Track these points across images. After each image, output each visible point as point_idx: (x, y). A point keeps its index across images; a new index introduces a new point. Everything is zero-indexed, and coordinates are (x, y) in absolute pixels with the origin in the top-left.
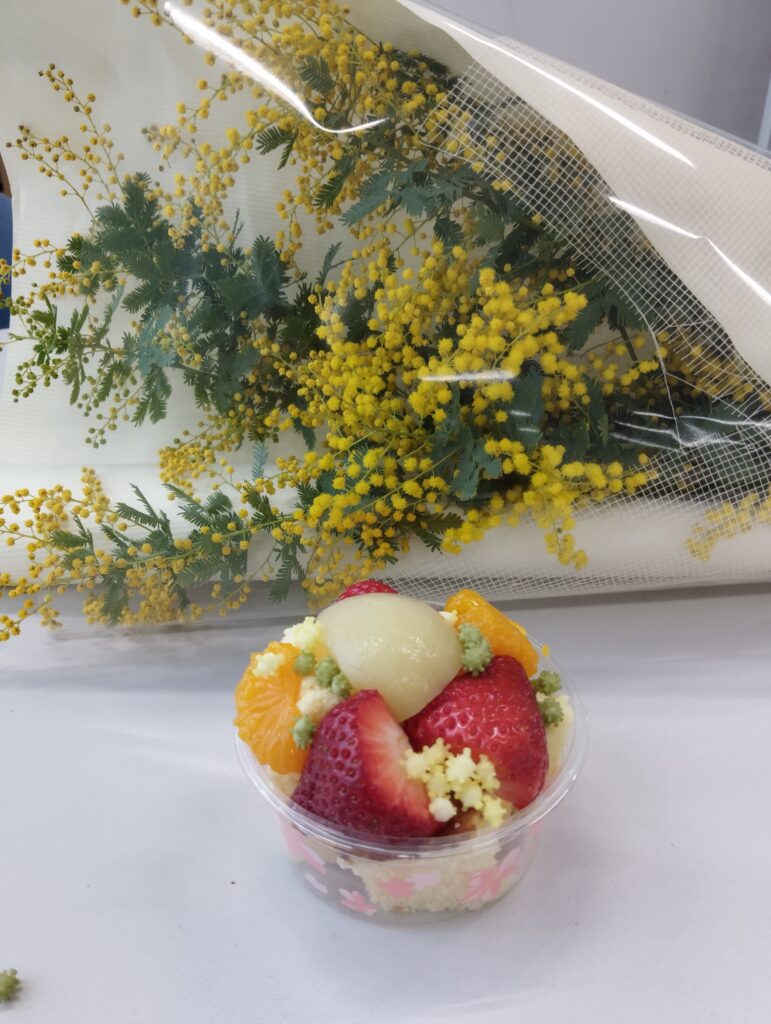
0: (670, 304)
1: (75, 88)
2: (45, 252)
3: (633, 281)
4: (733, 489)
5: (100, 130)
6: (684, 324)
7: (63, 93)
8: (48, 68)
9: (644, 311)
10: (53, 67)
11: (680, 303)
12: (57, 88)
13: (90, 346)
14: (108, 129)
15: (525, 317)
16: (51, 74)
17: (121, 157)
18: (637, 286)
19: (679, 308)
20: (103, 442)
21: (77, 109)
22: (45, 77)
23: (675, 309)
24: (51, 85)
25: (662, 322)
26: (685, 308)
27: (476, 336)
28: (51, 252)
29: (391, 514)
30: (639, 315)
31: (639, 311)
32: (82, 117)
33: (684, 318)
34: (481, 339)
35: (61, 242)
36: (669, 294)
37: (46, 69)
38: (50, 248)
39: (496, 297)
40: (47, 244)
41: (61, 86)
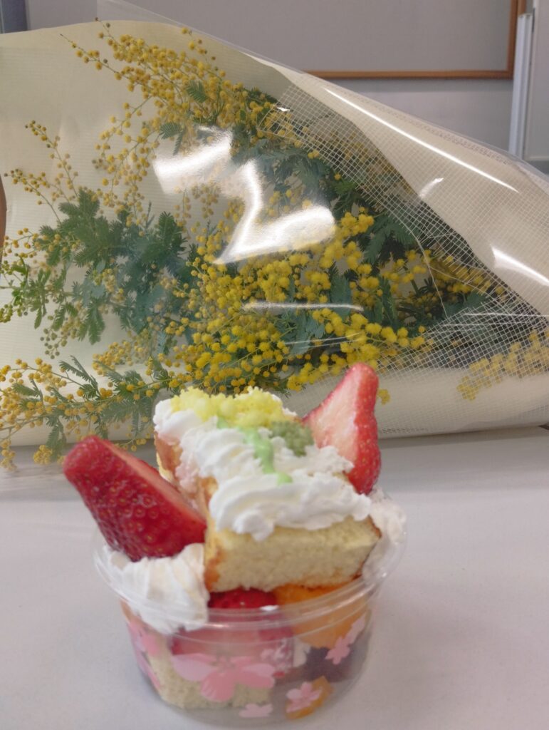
0: (428, 223)
1: (48, 133)
2: (25, 237)
3: (402, 211)
5: (63, 158)
6: (438, 236)
7: (39, 137)
8: (31, 123)
9: (411, 228)
10: (34, 123)
11: (434, 223)
12: (37, 134)
13: (51, 290)
14: (67, 156)
16: (33, 126)
17: (76, 174)
18: (405, 214)
19: (434, 226)
20: (58, 353)
21: (49, 146)
22: (30, 129)
23: (431, 226)
24: (33, 133)
25: (424, 235)
26: (438, 225)
28: (29, 237)
29: (252, 370)
30: (409, 232)
31: (408, 229)
32: (52, 151)
33: (438, 232)
35: (35, 229)
36: (426, 218)
37: (29, 123)
38: (28, 234)
40: (27, 230)
41: (39, 132)
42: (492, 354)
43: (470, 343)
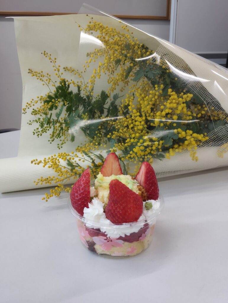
0: (208, 96)
1: (52, 57)
5: (57, 67)
7: (49, 58)
8: (44, 52)
9: (203, 98)
11: (210, 96)
14: (59, 66)
15: (180, 100)
16: (45, 54)
17: (62, 74)
18: (200, 93)
19: (210, 97)
20: (62, 147)
21: (51, 62)
22: (43, 54)
23: (209, 97)
24: (45, 56)
25: (207, 101)
28: (42, 99)
30: (202, 99)
31: (201, 98)
32: (53, 64)
33: (212, 100)
34: (171, 105)
35: (45, 96)
37: (43, 52)
39: (172, 95)
41: (47, 56)
43: (223, 139)
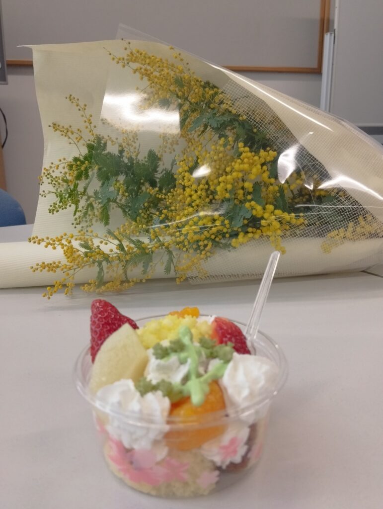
0: (304, 157)
1: (80, 102)
2: (63, 163)
4: (336, 222)
5: (88, 117)
6: (310, 163)
7: (75, 104)
9: (296, 159)
10: (71, 96)
11: (308, 156)
12: (72, 102)
13: (81, 194)
14: (91, 116)
15: (256, 158)
16: (71, 98)
17: (95, 127)
21: (79, 110)
22: (68, 99)
24: (70, 102)
25: (302, 163)
26: (310, 158)
27: (239, 165)
28: (66, 163)
29: (210, 236)
32: (81, 113)
33: (310, 161)
34: (242, 166)
35: (70, 159)
37: (68, 96)
38: (65, 161)
39: (245, 153)
40: (64, 159)
41: (74, 102)
42: (340, 228)
43: (328, 222)
